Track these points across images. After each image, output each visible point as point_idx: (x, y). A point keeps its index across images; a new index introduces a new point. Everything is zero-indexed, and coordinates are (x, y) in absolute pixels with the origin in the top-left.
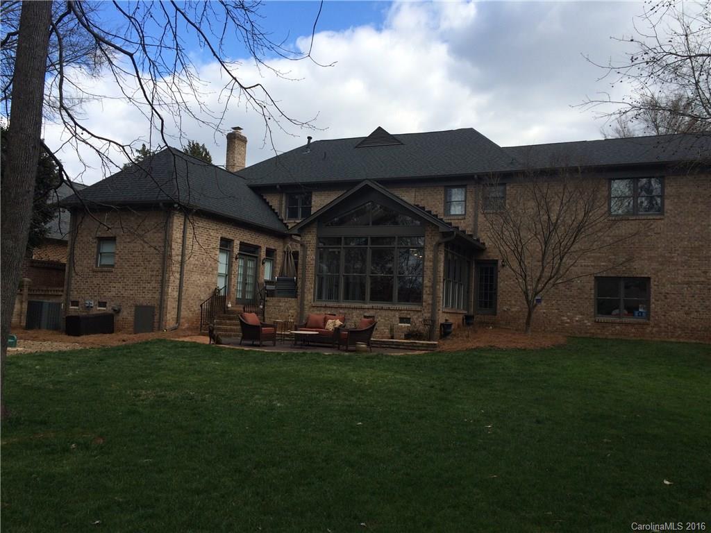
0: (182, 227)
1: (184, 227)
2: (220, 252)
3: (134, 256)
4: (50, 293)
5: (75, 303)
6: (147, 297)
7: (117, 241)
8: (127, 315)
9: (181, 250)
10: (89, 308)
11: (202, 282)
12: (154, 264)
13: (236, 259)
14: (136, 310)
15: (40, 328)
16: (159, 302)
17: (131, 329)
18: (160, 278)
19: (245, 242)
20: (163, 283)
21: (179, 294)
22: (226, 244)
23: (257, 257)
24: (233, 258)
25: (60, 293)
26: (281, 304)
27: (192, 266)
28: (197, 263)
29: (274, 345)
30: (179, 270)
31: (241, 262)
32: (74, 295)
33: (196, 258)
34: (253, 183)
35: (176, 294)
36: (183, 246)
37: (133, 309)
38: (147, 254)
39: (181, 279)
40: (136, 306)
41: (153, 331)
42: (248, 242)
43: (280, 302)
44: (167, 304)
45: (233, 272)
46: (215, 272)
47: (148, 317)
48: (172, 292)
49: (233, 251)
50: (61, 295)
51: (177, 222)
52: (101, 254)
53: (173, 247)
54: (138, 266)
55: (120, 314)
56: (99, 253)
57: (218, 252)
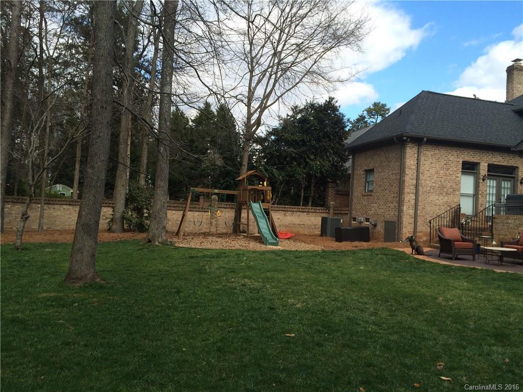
0: (416, 155)
1: (418, 155)
2: (462, 174)
3: (383, 183)
4: (343, 212)
5: (355, 219)
6: (391, 215)
7: (375, 172)
8: (380, 228)
9: (415, 174)
10: (361, 222)
11: (442, 201)
12: (395, 187)
13: (484, 180)
14: (385, 224)
15: (326, 236)
16: (397, 218)
17: (383, 240)
18: (398, 199)
19: (495, 163)
20: (400, 203)
21: (415, 211)
22: (469, 168)
23: (514, 177)
24: (479, 179)
25: (347, 212)
26: (509, 221)
27: (428, 188)
28: (434, 185)
29: (474, 260)
30: (414, 191)
31: (493, 183)
32: (354, 214)
33: (433, 181)
34: (517, 108)
35: (412, 212)
36: (417, 171)
37: (384, 223)
38: (391, 180)
39: (416, 200)
40: (385, 222)
41: (395, 241)
42: (499, 164)
43: (509, 219)
44: (403, 220)
45: (480, 192)
46: (457, 193)
47: (392, 230)
48: (408, 210)
49: (479, 173)
50: (348, 214)
51: (411, 152)
52: (368, 182)
53: (407, 172)
54: (386, 190)
55: (377, 227)
56: (367, 182)
57: (460, 175)
